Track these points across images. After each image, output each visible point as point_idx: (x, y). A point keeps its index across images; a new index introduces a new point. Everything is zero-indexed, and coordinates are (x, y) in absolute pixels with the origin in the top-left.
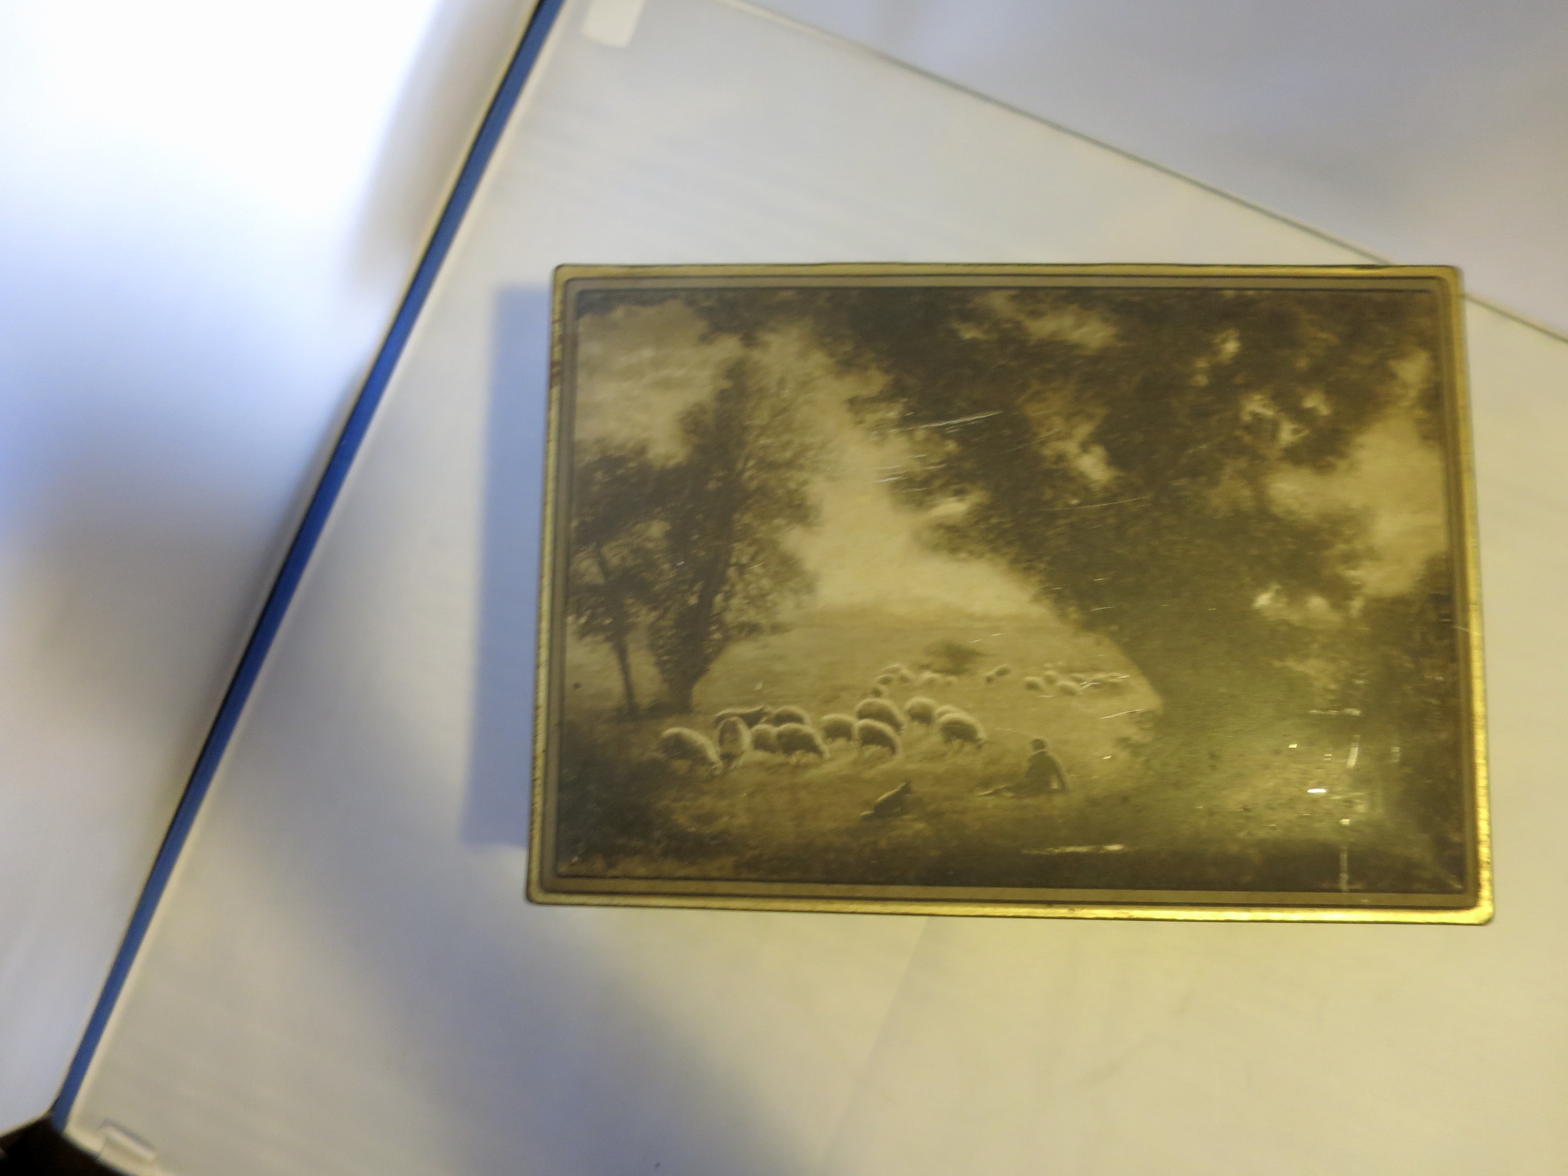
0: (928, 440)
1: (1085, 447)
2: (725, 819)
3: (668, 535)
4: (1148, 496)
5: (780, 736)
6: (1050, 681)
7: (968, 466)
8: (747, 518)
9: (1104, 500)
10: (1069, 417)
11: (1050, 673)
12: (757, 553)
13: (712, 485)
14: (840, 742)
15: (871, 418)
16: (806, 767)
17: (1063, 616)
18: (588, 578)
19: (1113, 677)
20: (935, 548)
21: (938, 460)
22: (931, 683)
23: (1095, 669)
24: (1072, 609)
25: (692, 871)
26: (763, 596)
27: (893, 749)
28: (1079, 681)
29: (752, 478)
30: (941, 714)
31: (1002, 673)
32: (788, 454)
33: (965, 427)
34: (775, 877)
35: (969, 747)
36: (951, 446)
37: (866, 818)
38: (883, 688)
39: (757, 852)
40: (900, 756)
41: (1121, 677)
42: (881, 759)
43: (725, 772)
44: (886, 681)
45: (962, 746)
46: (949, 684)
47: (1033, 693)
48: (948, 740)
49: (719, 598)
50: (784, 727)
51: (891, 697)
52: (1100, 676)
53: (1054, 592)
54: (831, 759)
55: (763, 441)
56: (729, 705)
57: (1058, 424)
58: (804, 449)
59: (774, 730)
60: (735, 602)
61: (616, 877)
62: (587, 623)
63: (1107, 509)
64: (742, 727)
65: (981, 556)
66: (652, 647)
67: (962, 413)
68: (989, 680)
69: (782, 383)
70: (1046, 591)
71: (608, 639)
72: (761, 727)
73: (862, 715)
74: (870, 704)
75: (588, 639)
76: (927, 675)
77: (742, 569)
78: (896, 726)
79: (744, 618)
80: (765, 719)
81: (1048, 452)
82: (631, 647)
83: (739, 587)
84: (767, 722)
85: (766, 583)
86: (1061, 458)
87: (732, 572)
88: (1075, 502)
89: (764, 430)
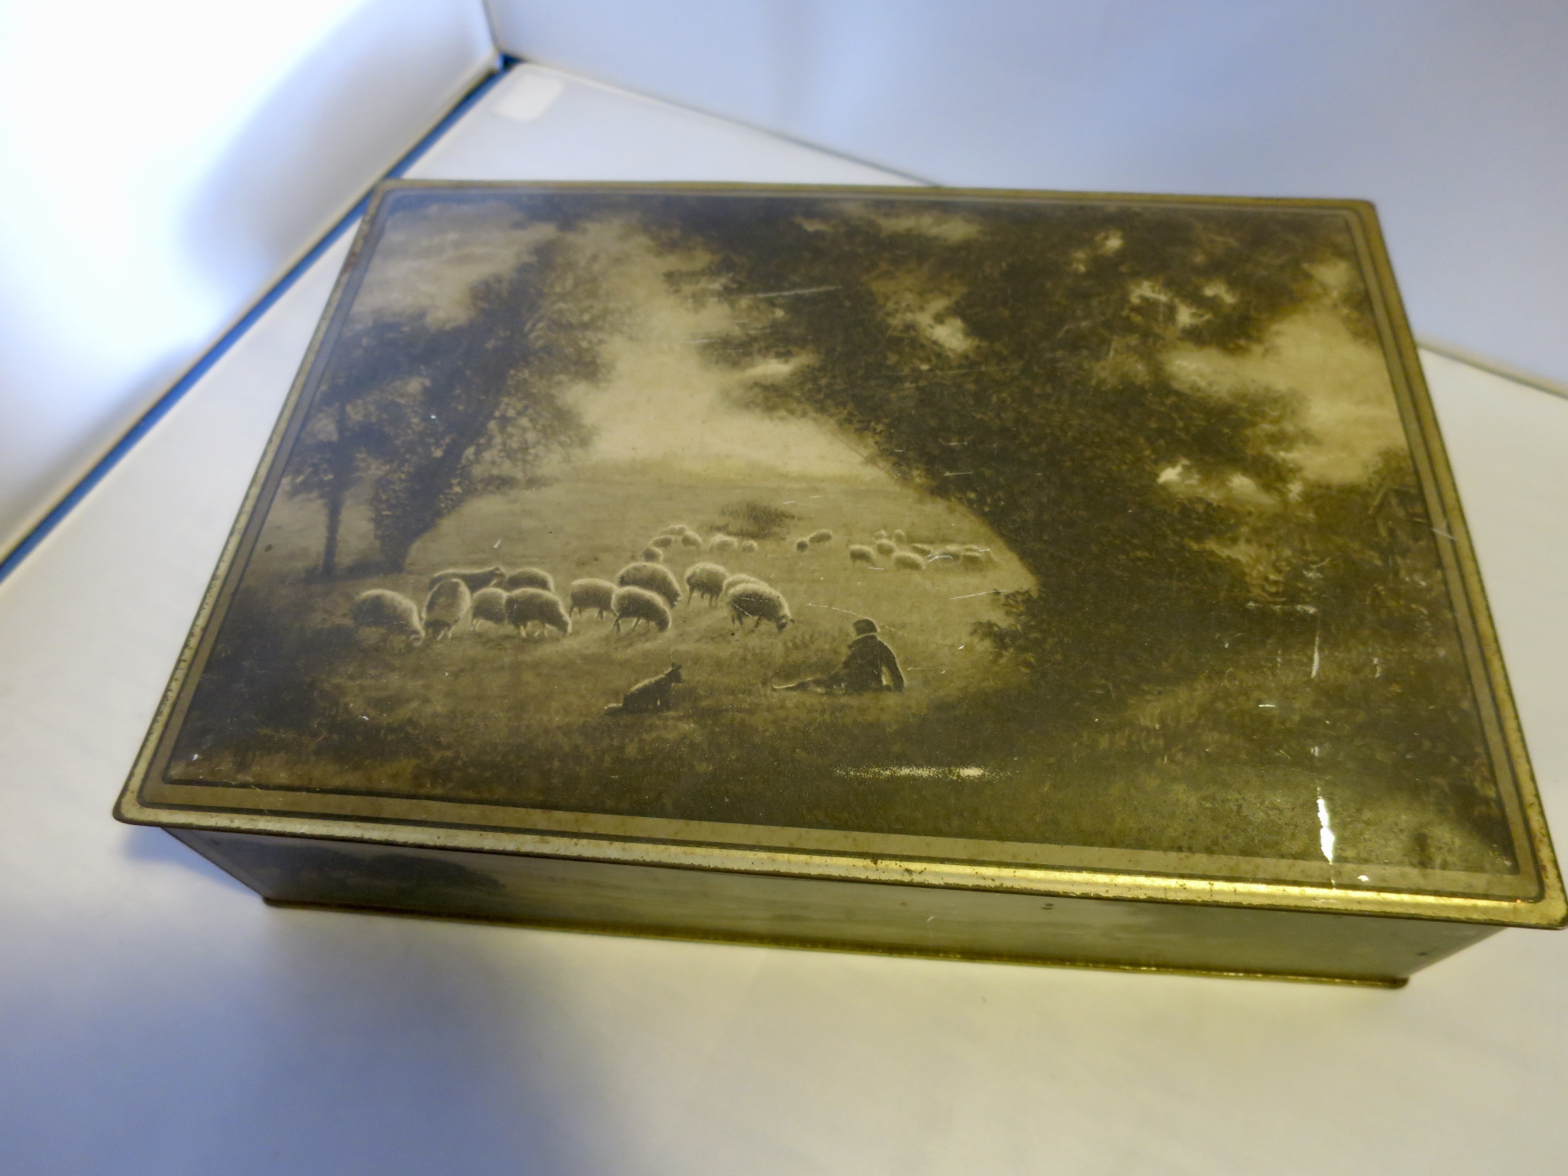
0: (750, 308)
1: (939, 319)
2: (414, 704)
3: (426, 391)
4: (1016, 366)
5: (511, 602)
6: (885, 551)
7: (795, 332)
8: (526, 373)
9: (960, 366)
10: (922, 293)
11: (885, 541)
12: (526, 408)
13: (490, 345)
14: (594, 612)
15: (688, 288)
16: (541, 640)
17: (905, 479)
18: (322, 437)
19: (971, 550)
20: (748, 405)
21: (760, 326)
22: (723, 547)
23: (946, 540)
24: (915, 473)
25: (353, 779)
26: (525, 448)
27: (662, 624)
28: (923, 553)
29: (538, 338)
30: (732, 584)
31: (821, 538)
32: (586, 317)
33: (799, 298)
34: (471, 794)
35: (767, 626)
36: (779, 313)
37: (613, 713)
38: (659, 551)
39: (449, 754)
40: (671, 631)
41: (979, 550)
42: (644, 635)
43: (429, 643)
44: (665, 543)
45: (757, 624)
46: (750, 549)
47: (858, 563)
48: (740, 617)
49: (470, 452)
50: (517, 592)
51: (667, 561)
52: (952, 548)
53: (892, 454)
54: (576, 633)
55: (561, 305)
56: (455, 564)
57: (909, 298)
58: (605, 314)
59: (504, 595)
60: (487, 455)
61: (244, 785)
62: (304, 482)
63: (964, 375)
64: (464, 589)
65: (804, 414)
66: (375, 501)
67: (794, 286)
68: (802, 546)
69: (595, 258)
70: (885, 453)
71: (321, 496)
72: (490, 590)
73: (623, 582)
74: (637, 569)
75: (299, 498)
76: (719, 538)
77: (505, 421)
78: (671, 596)
79: (495, 472)
80: (494, 581)
81: (895, 322)
82: (348, 502)
83: (498, 440)
84: (498, 585)
85: (531, 436)
86: (910, 327)
87: (492, 425)
88: (925, 367)
89: (563, 297)
